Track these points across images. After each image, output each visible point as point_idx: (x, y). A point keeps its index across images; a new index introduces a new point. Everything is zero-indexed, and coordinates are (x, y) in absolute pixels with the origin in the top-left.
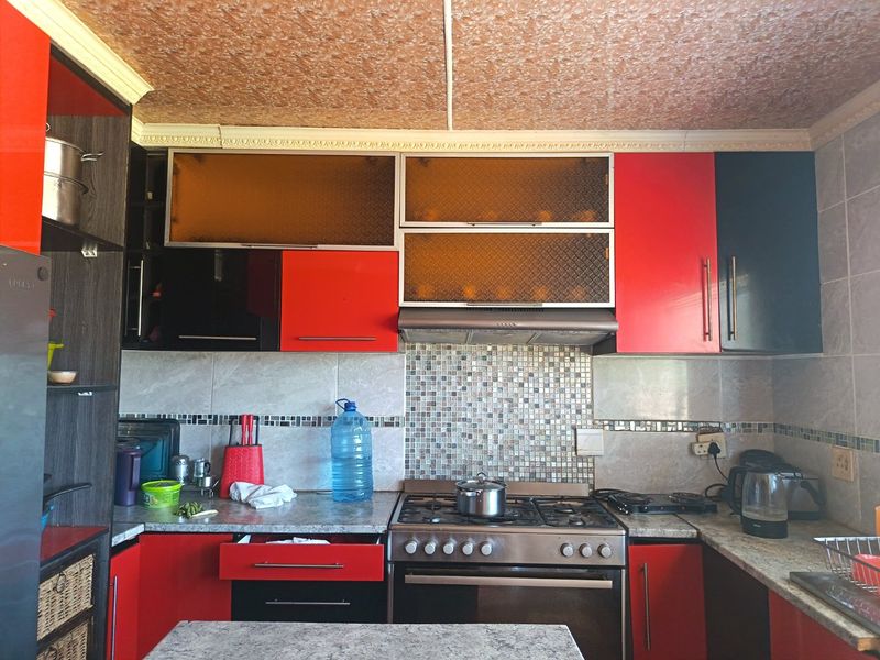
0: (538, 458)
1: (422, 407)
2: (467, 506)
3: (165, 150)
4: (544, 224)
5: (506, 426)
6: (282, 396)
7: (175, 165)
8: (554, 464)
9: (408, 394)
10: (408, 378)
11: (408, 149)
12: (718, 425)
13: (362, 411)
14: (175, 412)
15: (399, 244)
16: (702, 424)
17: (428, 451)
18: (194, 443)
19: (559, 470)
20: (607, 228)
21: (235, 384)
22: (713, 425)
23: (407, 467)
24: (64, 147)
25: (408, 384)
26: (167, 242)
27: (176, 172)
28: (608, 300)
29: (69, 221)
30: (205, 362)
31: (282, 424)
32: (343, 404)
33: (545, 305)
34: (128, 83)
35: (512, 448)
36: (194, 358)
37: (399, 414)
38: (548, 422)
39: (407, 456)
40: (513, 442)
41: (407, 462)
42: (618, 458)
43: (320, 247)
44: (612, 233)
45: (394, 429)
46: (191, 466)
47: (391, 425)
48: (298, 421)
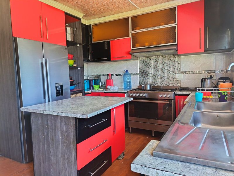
0: (167, 81)
1: (142, 71)
2: (143, 88)
3: (91, 25)
4: (160, 26)
5: (160, 74)
6: (116, 70)
7: (92, 27)
8: (171, 82)
9: (139, 68)
10: (139, 65)
11: (132, 15)
12: (214, 71)
13: (129, 72)
14: (100, 74)
15: (130, 36)
16: (210, 71)
17: (144, 80)
18: (103, 79)
19: (172, 83)
20: (175, 25)
21: (109, 68)
22: (213, 71)
23: (139, 83)
24: (71, 28)
25: (139, 66)
26: (92, 42)
27: (93, 29)
28: (175, 42)
29: (72, 40)
30: (104, 65)
31: (117, 76)
32: (125, 71)
33: (160, 45)
34: (80, 15)
35: (161, 79)
36: (102, 64)
37: (137, 73)
38: (170, 73)
39: (139, 81)
40: (161, 77)
41: (139, 82)
42: (187, 80)
43: (116, 39)
44: (176, 26)
45: (136, 76)
46: (102, 83)
47: (136, 75)
48: (119, 75)
